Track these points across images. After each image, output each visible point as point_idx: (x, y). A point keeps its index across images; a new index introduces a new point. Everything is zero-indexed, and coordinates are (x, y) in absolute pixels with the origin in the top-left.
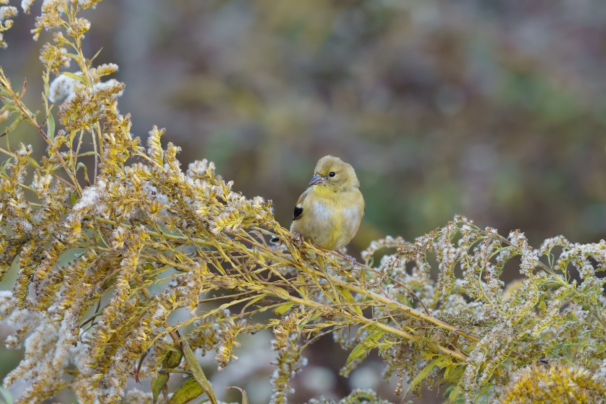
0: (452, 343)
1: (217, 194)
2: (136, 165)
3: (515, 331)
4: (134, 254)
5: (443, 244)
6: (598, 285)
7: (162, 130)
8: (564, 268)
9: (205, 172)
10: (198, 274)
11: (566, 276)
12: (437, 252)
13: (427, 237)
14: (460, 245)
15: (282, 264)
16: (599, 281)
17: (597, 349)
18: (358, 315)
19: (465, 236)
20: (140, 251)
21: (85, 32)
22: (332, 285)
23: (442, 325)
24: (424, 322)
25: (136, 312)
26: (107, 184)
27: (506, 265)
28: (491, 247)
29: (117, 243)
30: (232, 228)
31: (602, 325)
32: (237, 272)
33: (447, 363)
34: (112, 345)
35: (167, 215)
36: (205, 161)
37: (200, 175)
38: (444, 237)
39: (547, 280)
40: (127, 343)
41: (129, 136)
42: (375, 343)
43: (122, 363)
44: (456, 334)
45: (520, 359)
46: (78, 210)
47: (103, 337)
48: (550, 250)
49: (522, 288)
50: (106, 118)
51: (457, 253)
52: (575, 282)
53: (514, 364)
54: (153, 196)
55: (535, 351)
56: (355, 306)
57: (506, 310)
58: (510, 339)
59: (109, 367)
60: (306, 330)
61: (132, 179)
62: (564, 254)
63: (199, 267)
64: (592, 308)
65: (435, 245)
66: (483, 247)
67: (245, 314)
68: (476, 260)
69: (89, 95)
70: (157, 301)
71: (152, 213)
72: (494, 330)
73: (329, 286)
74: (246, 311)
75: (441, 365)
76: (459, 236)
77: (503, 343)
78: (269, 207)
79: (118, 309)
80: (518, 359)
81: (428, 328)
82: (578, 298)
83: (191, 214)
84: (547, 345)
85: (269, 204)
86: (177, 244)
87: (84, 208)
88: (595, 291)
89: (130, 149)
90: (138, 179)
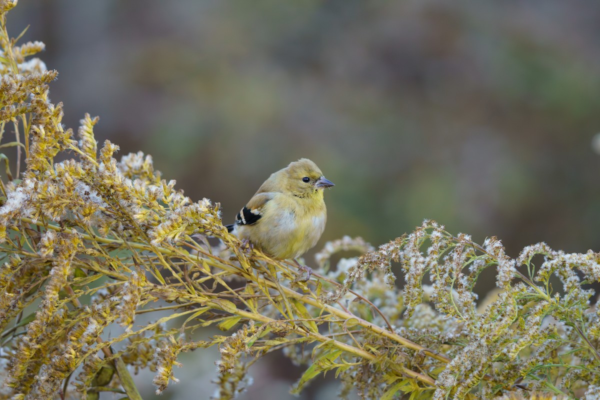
0: (418, 364)
1: (158, 197)
2: (68, 162)
3: (490, 351)
4: (66, 262)
5: (411, 253)
6: (583, 298)
7: (95, 118)
8: (545, 279)
9: (142, 167)
10: (136, 286)
11: (547, 288)
12: (404, 261)
13: (392, 245)
14: (429, 253)
15: (229, 272)
16: (584, 293)
17: (581, 370)
18: (312, 332)
19: (435, 244)
20: (72, 258)
21: (11, 8)
22: (285, 298)
23: (406, 343)
24: (387, 341)
25: (63, 325)
26: (36, 184)
27: (480, 275)
28: (464, 256)
29: (46, 250)
30: (174, 237)
31: (588, 344)
32: (177, 281)
33: (413, 387)
34: (36, 362)
35: (101, 217)
36: (141, 154)
37: (135, 169)
38: (412, 244)
39: (527, 292)
40: (54, 360)
41: (60, 127)
42: (332, 364)
43: (47, 384)
44: (423, 354)
45: (495, 381)
46: (3, 215)
47: (27, 353)
48: (530, 259)
49: (498, 302)
50: (36, 108)
51: (426, 263)
52: (557, 295)
53: (488, 387)
54: (86, 196)
55: (512, 372)
56: (309, 322)
57: (481, 328)
58: (484, 360)
59: (31, 387)
60: (255, 347)
61: (64, 179)
62: (546, 264)
63: (137, 277)
64: (576, 324)
65: (401, 253)
66: (455, 256)
67: (186, 328)
68: (447, 270)
69: (16, 83)
70: (87, 313)
71: (85, 216)
72: (466, 349)
73: (281, 299)
74: (186, 326)
75: (406, 389)
76: (428, 243)
77: (476, 364)
78: (216, 211)
79: (45, 323)
80: (493, 381)
81: (392, 346)
82: (561, 313)
83: (129, 217)
84: (525, 366)
85: (216, 207)
86: (111, 248)
87: (10, 213)
88: (580, 305)
89: (61, 142)
90: (70, 178)
